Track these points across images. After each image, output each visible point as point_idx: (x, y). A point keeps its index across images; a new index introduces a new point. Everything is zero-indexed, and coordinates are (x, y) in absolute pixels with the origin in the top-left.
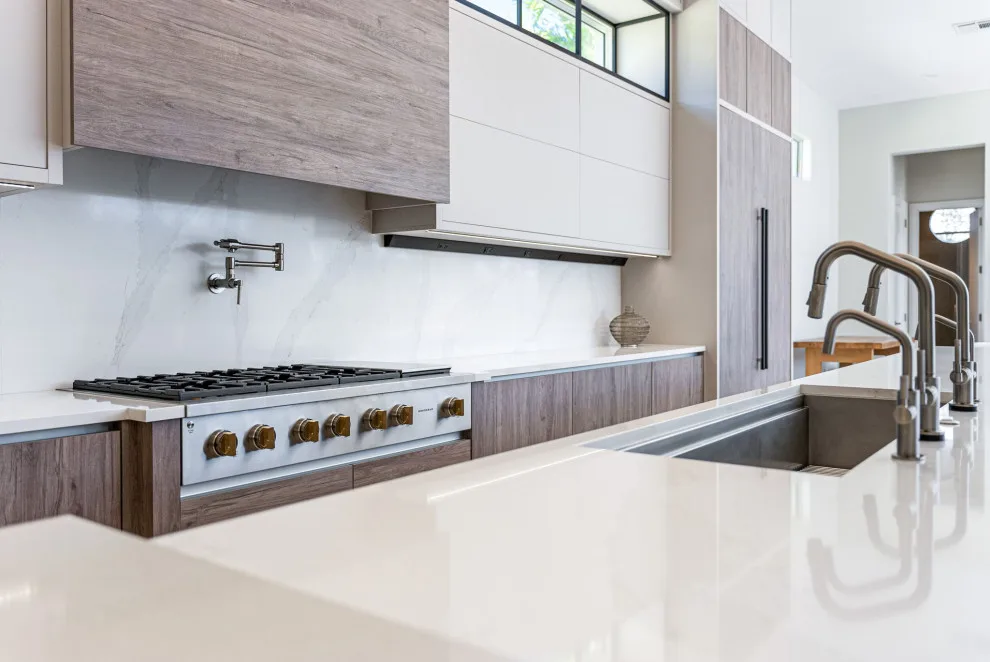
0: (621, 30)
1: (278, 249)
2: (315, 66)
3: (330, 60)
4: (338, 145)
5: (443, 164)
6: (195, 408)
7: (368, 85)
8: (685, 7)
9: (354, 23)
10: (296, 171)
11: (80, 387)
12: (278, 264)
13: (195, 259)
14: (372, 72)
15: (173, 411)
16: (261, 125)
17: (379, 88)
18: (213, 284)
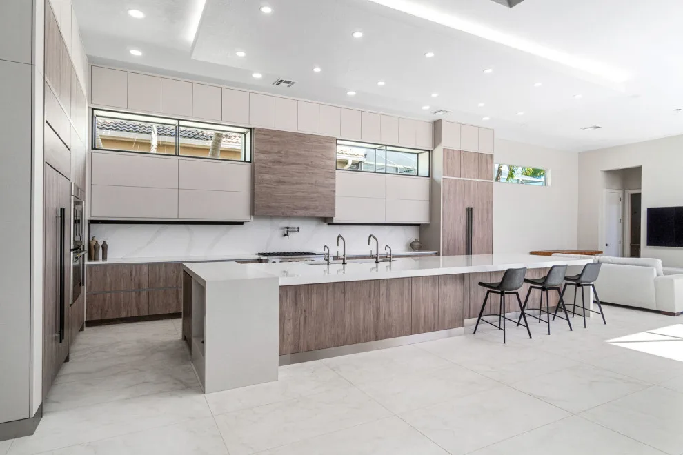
0: (420, 155)
1: (298, 228)
2: (299, 194)
3: (303, 192)
4: (306, 208)
5: (333, 209)
6: (269, 257)
7: (312, 195)
8: (435, 148)
9: (309, 184)
10: (295, 214)
11: (259, 254)
12: (298, 231)
13: (282, 231)
14: (313, 192)
15: (266, 258)
16: (288, 207)
17: (315, 195)
18: (285, 235)
